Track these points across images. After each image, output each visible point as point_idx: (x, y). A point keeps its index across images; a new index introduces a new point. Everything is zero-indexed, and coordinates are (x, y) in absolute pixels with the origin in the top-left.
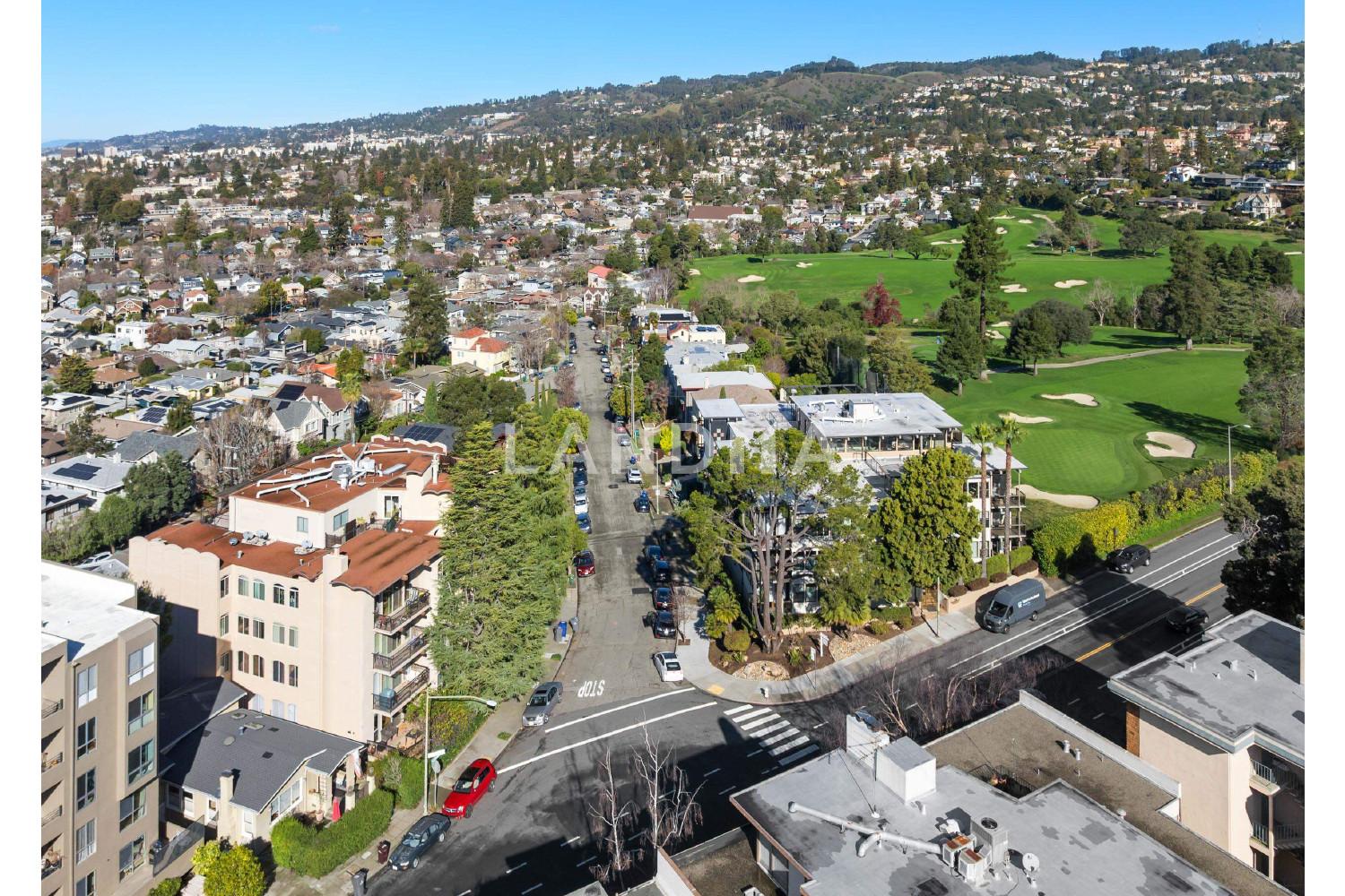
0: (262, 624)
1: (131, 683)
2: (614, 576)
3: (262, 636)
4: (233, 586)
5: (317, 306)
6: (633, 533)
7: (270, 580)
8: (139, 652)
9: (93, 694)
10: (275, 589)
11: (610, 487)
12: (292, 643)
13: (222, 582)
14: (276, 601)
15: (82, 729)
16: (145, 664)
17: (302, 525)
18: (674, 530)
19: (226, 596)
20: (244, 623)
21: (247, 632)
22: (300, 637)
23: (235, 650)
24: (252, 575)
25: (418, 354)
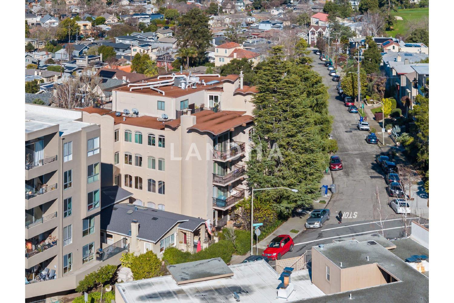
0: (141, 158)
1: (88, 156)
2: (356, 171)
3: (140, 165)
4: (121, 136)
5: (103, 37)
6: (367, 152)
7: (146, 132)
8: (92, 140)
9: (71, 158)
10: (149, 137)
11: (346, 132)
12: (160, 168)
13: (116, 133)
14: (149, 144)
15: (66, 173)
16: (95, 148)
17: (161, 106)
18: (397, 152)
19: (117, 142)
20: (128, 158)
21: (131, 163)
22: (166, 165)
23: (123, 174)
24: (134, 129)
25: (191, 58)
